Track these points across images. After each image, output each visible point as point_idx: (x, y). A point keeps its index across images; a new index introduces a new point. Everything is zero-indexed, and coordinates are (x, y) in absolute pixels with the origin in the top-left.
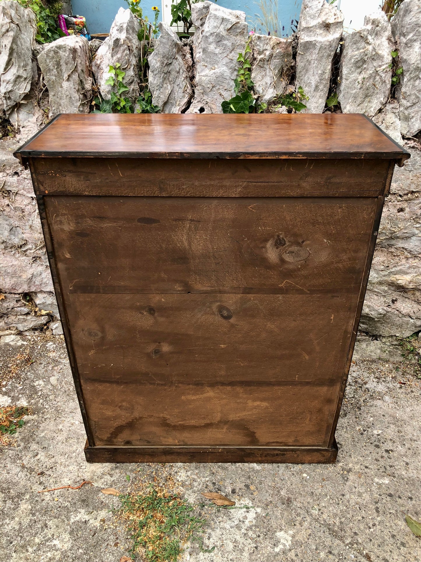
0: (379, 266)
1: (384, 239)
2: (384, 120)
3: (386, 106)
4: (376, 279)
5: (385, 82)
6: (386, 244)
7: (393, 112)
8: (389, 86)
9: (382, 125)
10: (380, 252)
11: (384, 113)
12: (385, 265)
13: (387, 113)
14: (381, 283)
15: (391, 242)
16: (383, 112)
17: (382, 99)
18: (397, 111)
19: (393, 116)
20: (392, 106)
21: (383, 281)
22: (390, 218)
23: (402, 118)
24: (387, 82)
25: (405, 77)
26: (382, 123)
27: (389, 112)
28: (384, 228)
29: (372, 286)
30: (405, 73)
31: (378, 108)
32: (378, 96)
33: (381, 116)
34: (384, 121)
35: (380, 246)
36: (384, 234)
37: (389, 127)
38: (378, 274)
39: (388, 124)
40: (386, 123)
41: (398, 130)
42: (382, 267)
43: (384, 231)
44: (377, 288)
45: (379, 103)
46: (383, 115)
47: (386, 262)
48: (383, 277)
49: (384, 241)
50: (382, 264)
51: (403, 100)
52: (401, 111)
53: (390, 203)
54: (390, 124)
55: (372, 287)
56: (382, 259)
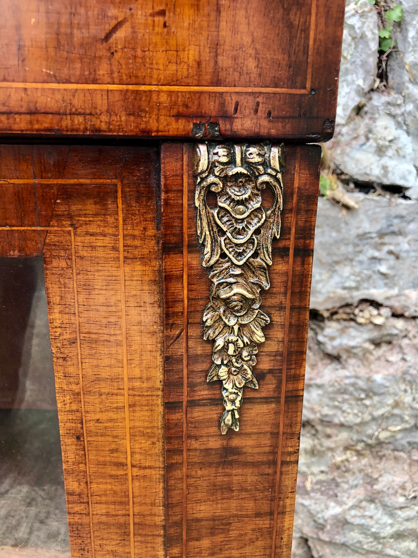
0: (393, 498)
1: (400, 431)
2: (370, 131)
3: (371, 99)
4: (389, 528)
5: (363, 36)
6: (404, 442)
7: (390, 115)
8: (374, 46)
9: (368, 144)
10: (391, 463)
11: (369, 115)
12: (407, 493)
13: (377, 116)
14: (399, 536)
15: (415, 437)
16: (366, 113)
17: (360, 82)
18: (398, 111)
19: (390, 123)
20: (385, 98)
21: (404, 530)
22: (408, 378)
23: (412, 129)
24: (369, 35)
25: (410, 28)
26: (368, 139)
27: (381, 112)
28: (396, 405)
29: (379, 543)
30: (408, 19)
31: (353, 104)
32: (349, 78)
33: (363, 124)
34: (370, 136)
35: (391, 447)
36: (398, 419)
37: (384, 149)
38: (392, 515)
39: (381, 142)
40: (376, 140)
41: (408, 157)
42: (402, 500)
43: (396, 411)
44: (391, 548)
45: (353, 94)
46: (367, 121)
47: (409, 485)
48: (405, 523)
49: (399, 436)
50: (400, 491)
51: (410, 86)
52: (410, 113)
53: (406, 341)
54: (387, 143)
55: (380, 546)
56: (399, 479)
